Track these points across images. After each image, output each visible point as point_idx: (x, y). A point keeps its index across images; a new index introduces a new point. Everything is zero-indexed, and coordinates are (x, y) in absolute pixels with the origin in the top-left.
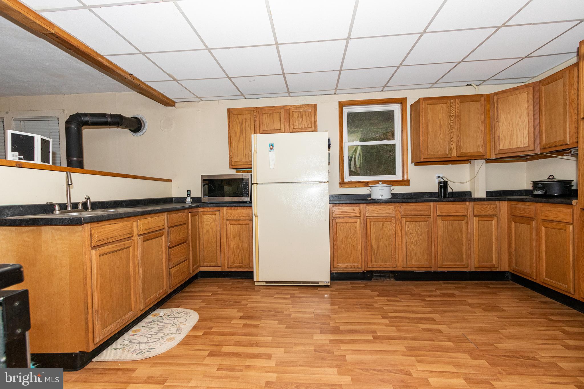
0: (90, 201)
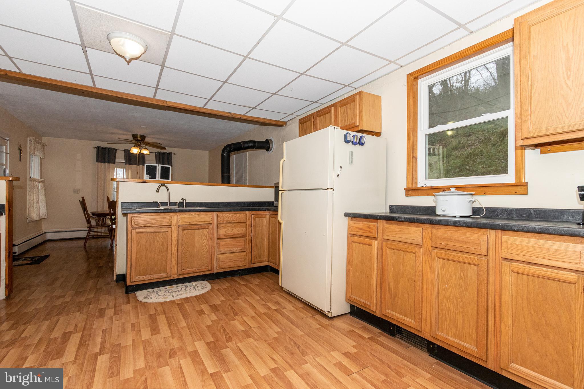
0: (185, 201)
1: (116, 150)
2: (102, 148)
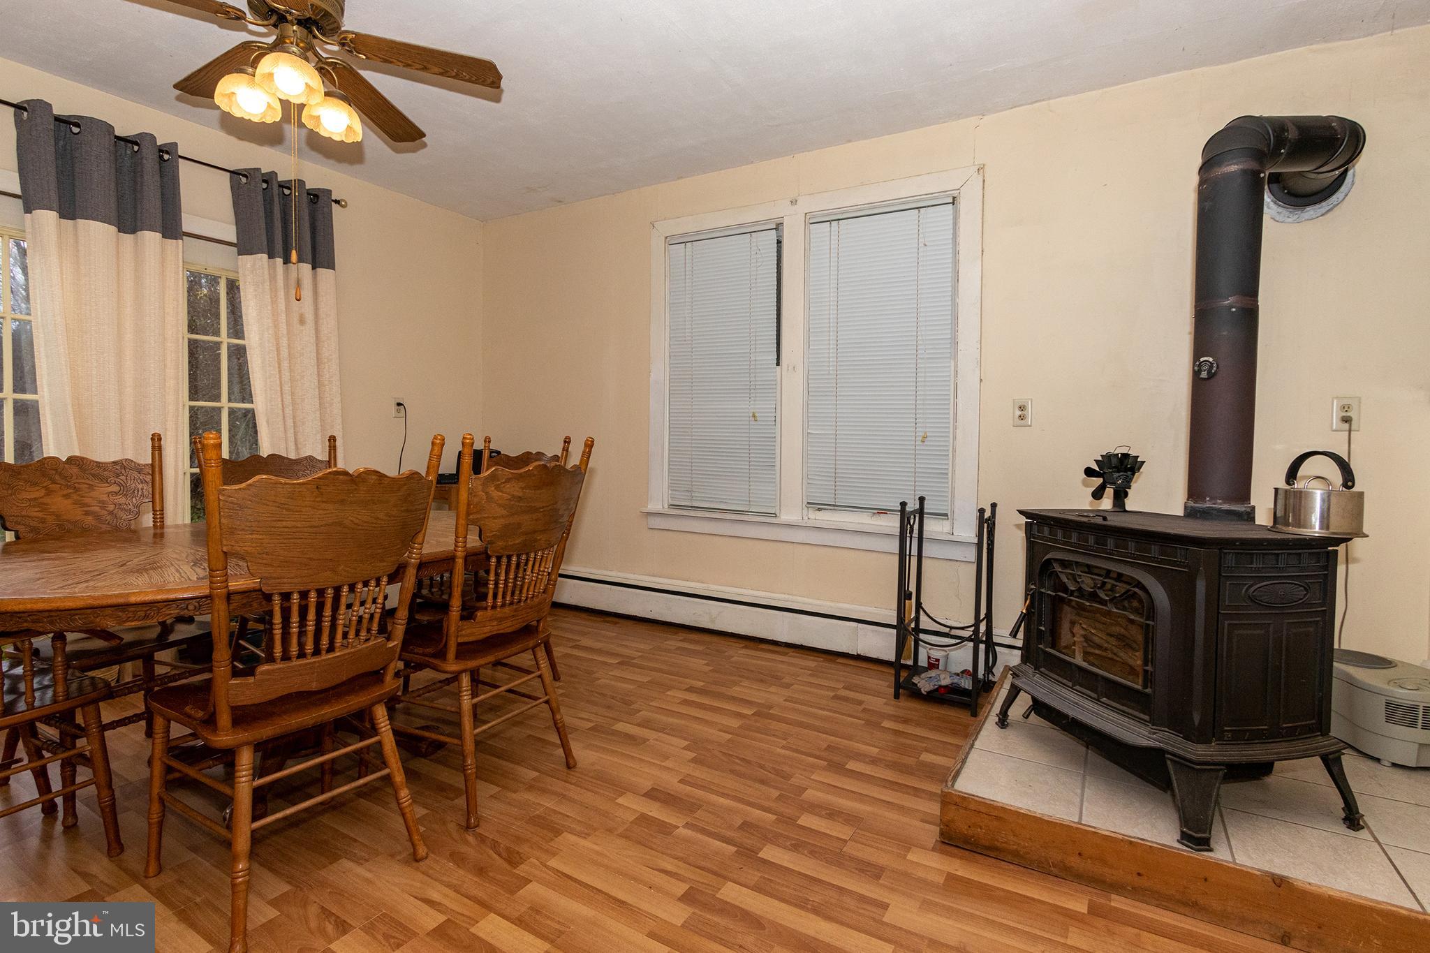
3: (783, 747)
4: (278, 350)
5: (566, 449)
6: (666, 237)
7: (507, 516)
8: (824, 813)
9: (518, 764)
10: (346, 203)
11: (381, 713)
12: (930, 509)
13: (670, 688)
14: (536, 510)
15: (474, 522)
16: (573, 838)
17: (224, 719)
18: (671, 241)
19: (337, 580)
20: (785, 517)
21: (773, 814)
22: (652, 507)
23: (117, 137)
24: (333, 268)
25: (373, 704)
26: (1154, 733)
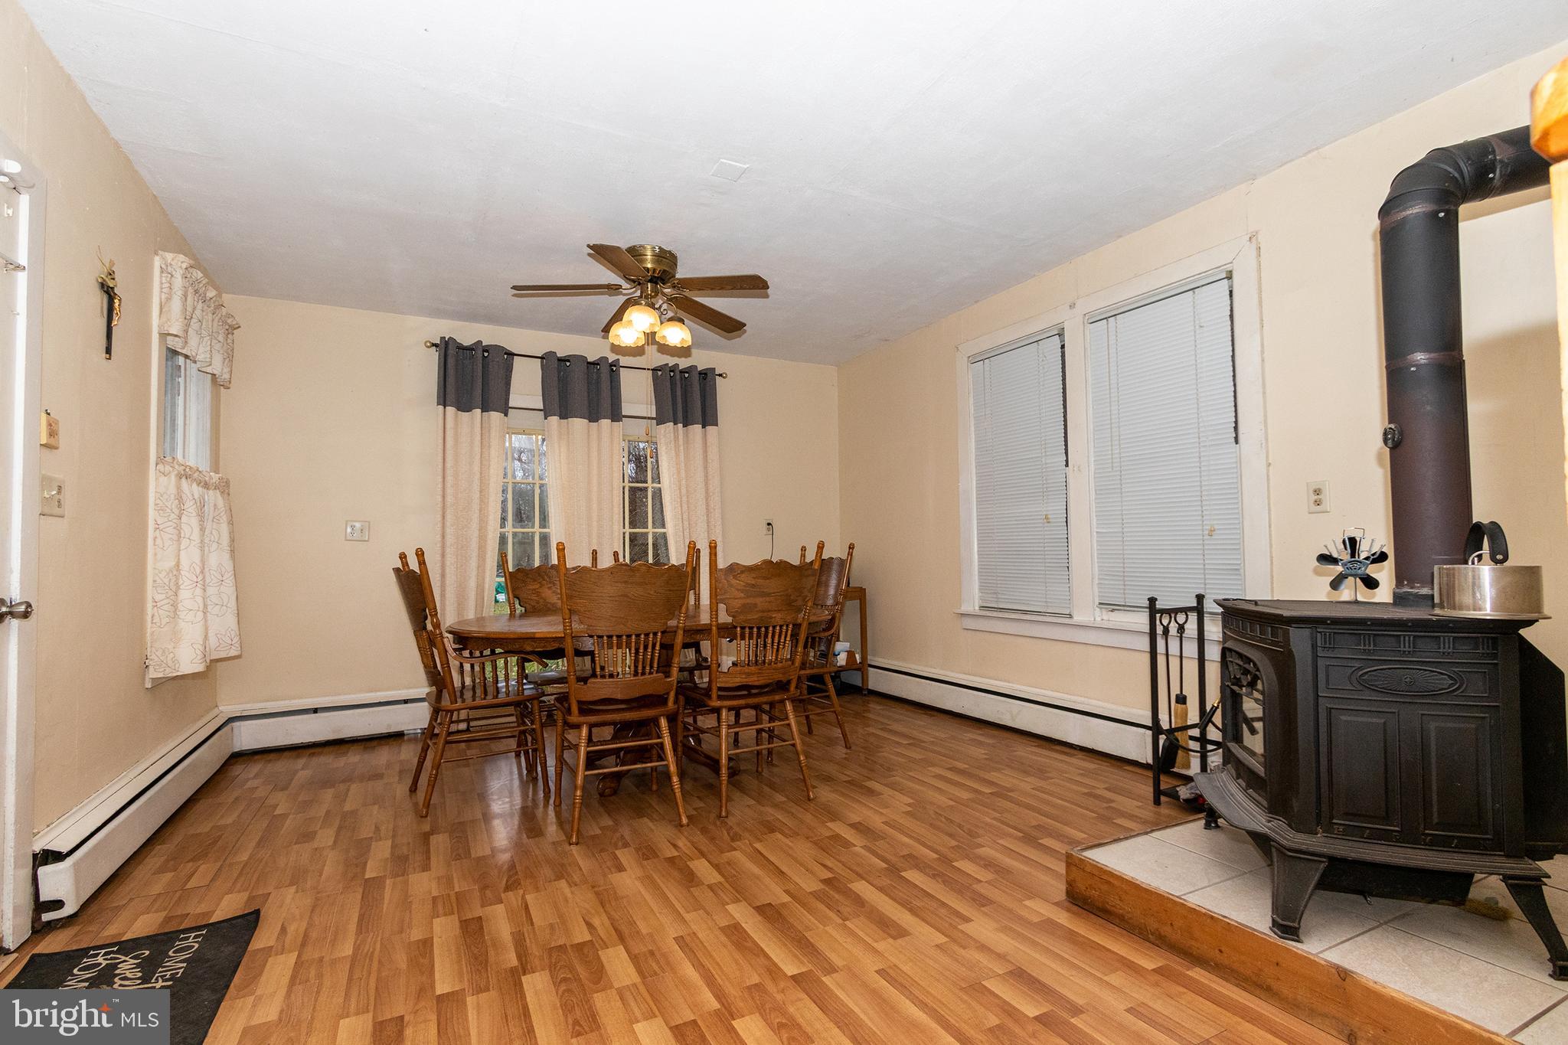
1: (511, 355)
2: (461, 348)
3: (995, 819)
4: (680, 489)
5: (850, 554)
6: (969, 357)
7: (744, 598)
8: (982, 863)
9: (777, 792)
10: (726, 374)
11: (663, 722)
12: (1210, 608)
13: (933, 765)
14: (769, 595)
15: (722, 601)
16: (779, 836)
17: (575, 708)
18: (974, 359)
19: (628, 631)
20: (1078, 618)
21: (936, 853)
22: (966, 608)
23: (589, 363)
24: (717, 425)
25: (661, 716)
26: (1269, 821)
